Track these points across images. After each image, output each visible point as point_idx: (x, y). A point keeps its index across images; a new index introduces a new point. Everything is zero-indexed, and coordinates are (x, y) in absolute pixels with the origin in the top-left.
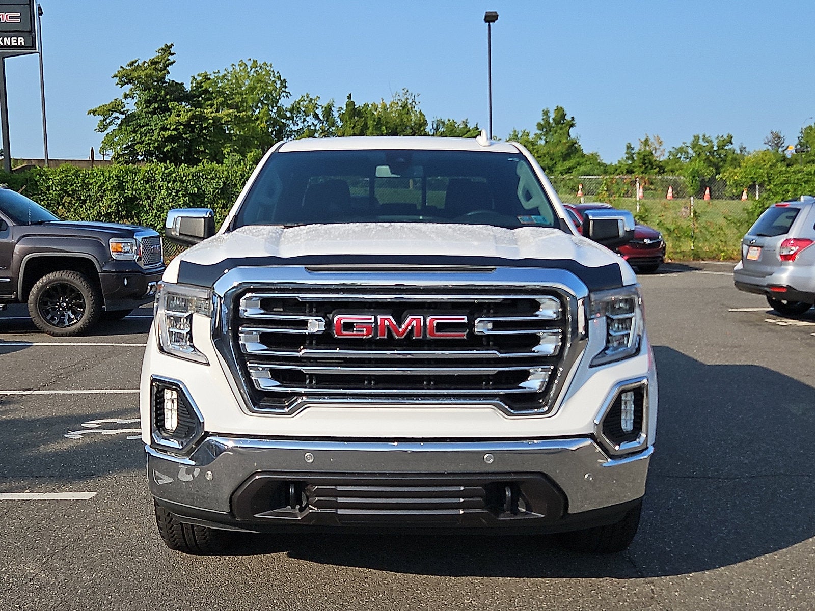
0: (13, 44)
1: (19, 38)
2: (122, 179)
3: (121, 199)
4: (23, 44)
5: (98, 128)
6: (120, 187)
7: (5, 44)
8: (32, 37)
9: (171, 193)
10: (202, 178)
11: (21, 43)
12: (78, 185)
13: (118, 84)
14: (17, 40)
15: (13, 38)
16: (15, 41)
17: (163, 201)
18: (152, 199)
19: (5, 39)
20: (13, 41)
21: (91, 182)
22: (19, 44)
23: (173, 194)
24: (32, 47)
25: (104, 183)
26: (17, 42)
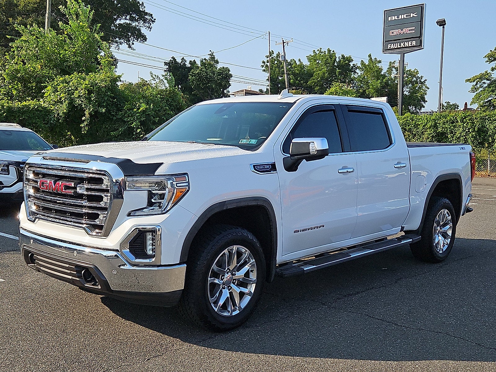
0: (409, 45)
1: (413, 42)
2: (437, 121)
3: (435, 134)
4: (415, 45)
5: (471, 90)
6: (435, 126)
7: (405, 46)
8: (420, 40)
9: (465, 130)
10: (488, 120)
11: (414, 44)
12: (412, 126)
13: (487, 61)
14: (412, 43)
15: (410, 42)
16: (411, 44)
17: (460, 135)
18: (454, 134)
19: (406, 43)
20: (409, 44)
21: (419, 123)
22: (413, 45)
23: (467, 130)
24: (420, 46)
25: (426, 124)
26: (412, 44)
